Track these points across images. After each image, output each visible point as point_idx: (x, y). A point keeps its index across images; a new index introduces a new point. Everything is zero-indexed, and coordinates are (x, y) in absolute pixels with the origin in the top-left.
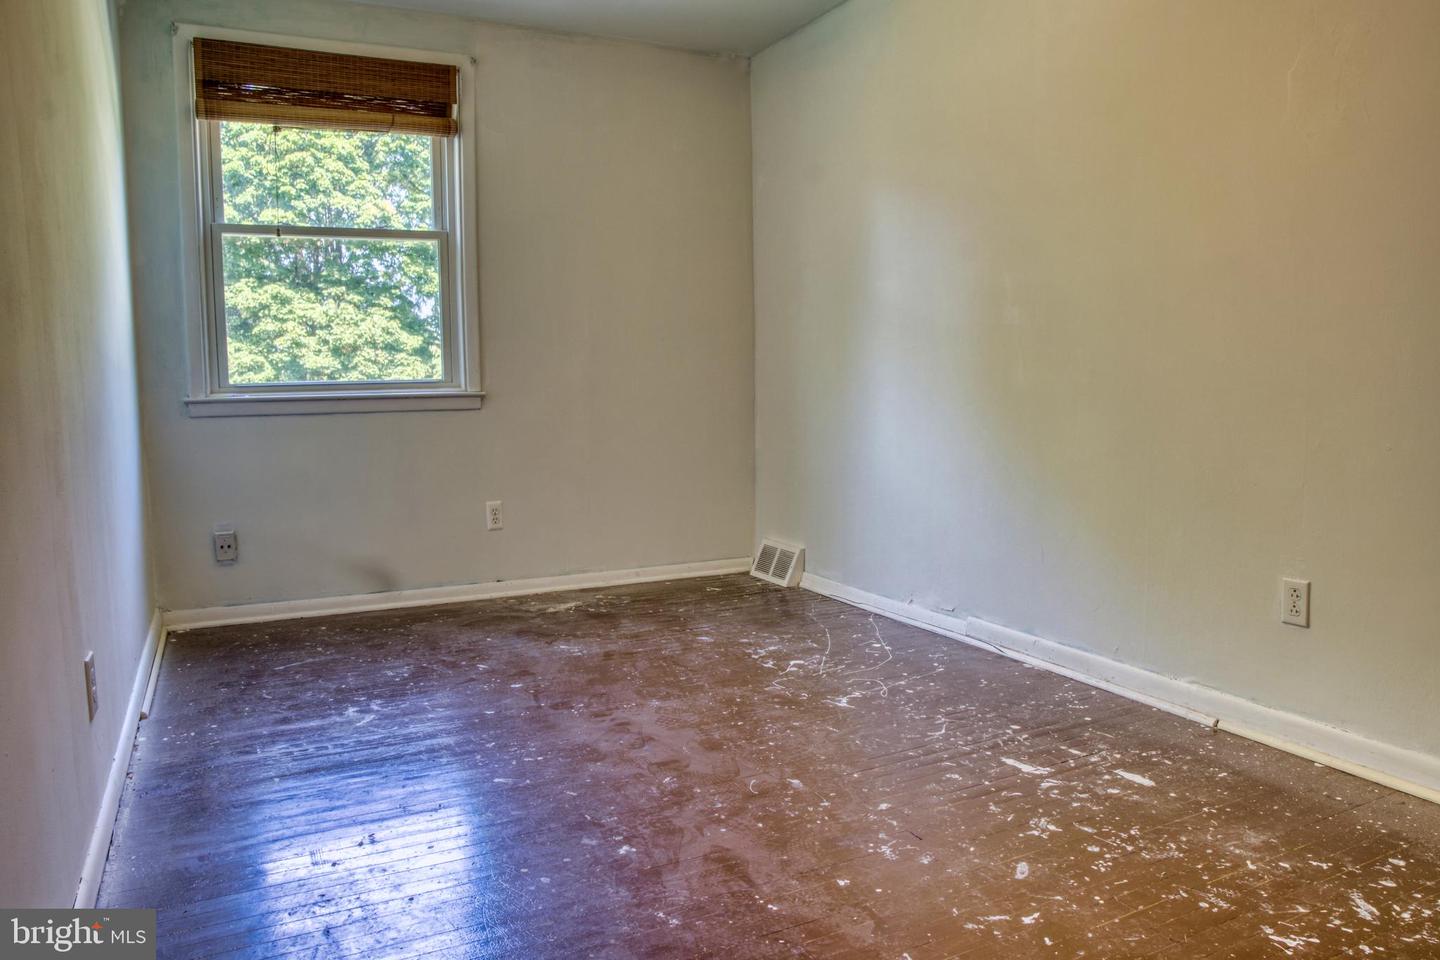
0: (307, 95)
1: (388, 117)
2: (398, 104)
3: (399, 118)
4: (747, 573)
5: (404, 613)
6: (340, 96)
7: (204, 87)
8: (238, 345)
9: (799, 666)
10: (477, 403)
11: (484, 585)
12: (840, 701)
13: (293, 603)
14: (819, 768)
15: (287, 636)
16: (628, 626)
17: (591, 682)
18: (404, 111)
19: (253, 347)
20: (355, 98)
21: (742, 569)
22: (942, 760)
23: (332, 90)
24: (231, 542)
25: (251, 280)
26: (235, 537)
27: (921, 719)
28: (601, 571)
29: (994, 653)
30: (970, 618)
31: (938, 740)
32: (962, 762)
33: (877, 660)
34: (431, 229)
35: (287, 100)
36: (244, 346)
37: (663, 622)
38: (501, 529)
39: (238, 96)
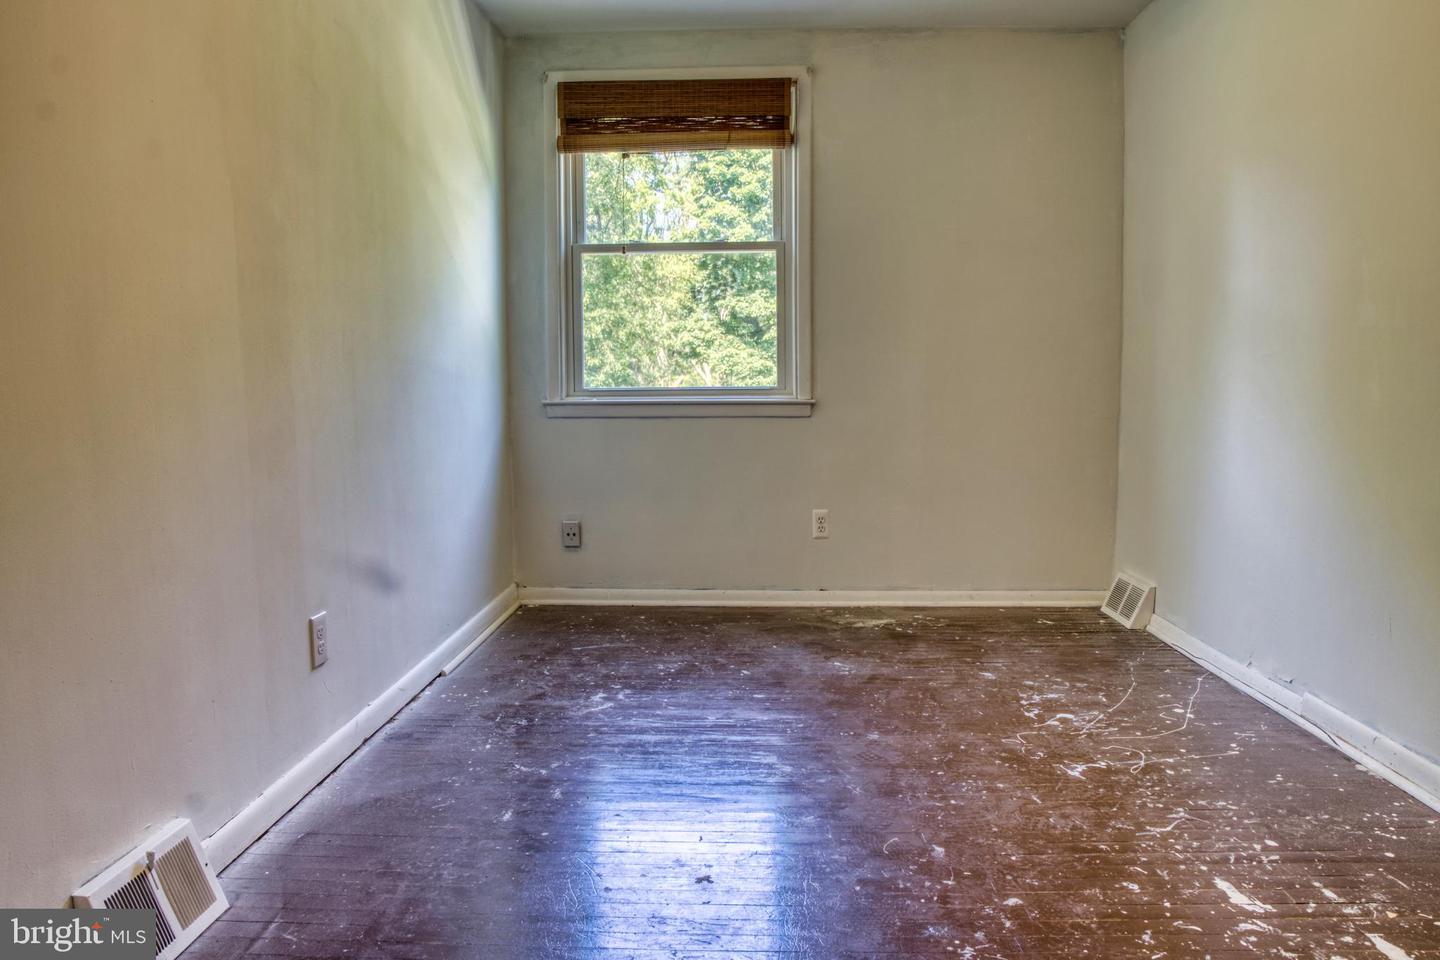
0: (654, 122)
1: (724, 134)
2: (737, 121)
3: (734, 135)
4: (1097, 609)
5: (721, 611)
6: (684, 119)
7: (567, 125)
8: (751, 350)
9: (1063, 721)
10: (807, 411)
11: (807, 592)
12: (1073, 769)
13: (626, 591)
14: (981, 841)
15: (606, 620)
16: (921, 651)
17: (831, 704)
18: (743, 127)
19: (764, 353)
20: (697, 119)
21: (1093, 603)
22: (1134, 864)
23: (673, 115)
24: (576, 531)
25: (764, 290)
26: (580, 527)
27: (1155, 808)
28: (931, 590)
29: (1326, 744)
30: (1307, 694)
31: (1153, 838)
32: (1159, 872)
33: (1168, 727)
34: (772, 240)
35: (636, 128)
36: (756, 352)
37: (958, 651)
38: (825, 538)
39: (596, 129)
